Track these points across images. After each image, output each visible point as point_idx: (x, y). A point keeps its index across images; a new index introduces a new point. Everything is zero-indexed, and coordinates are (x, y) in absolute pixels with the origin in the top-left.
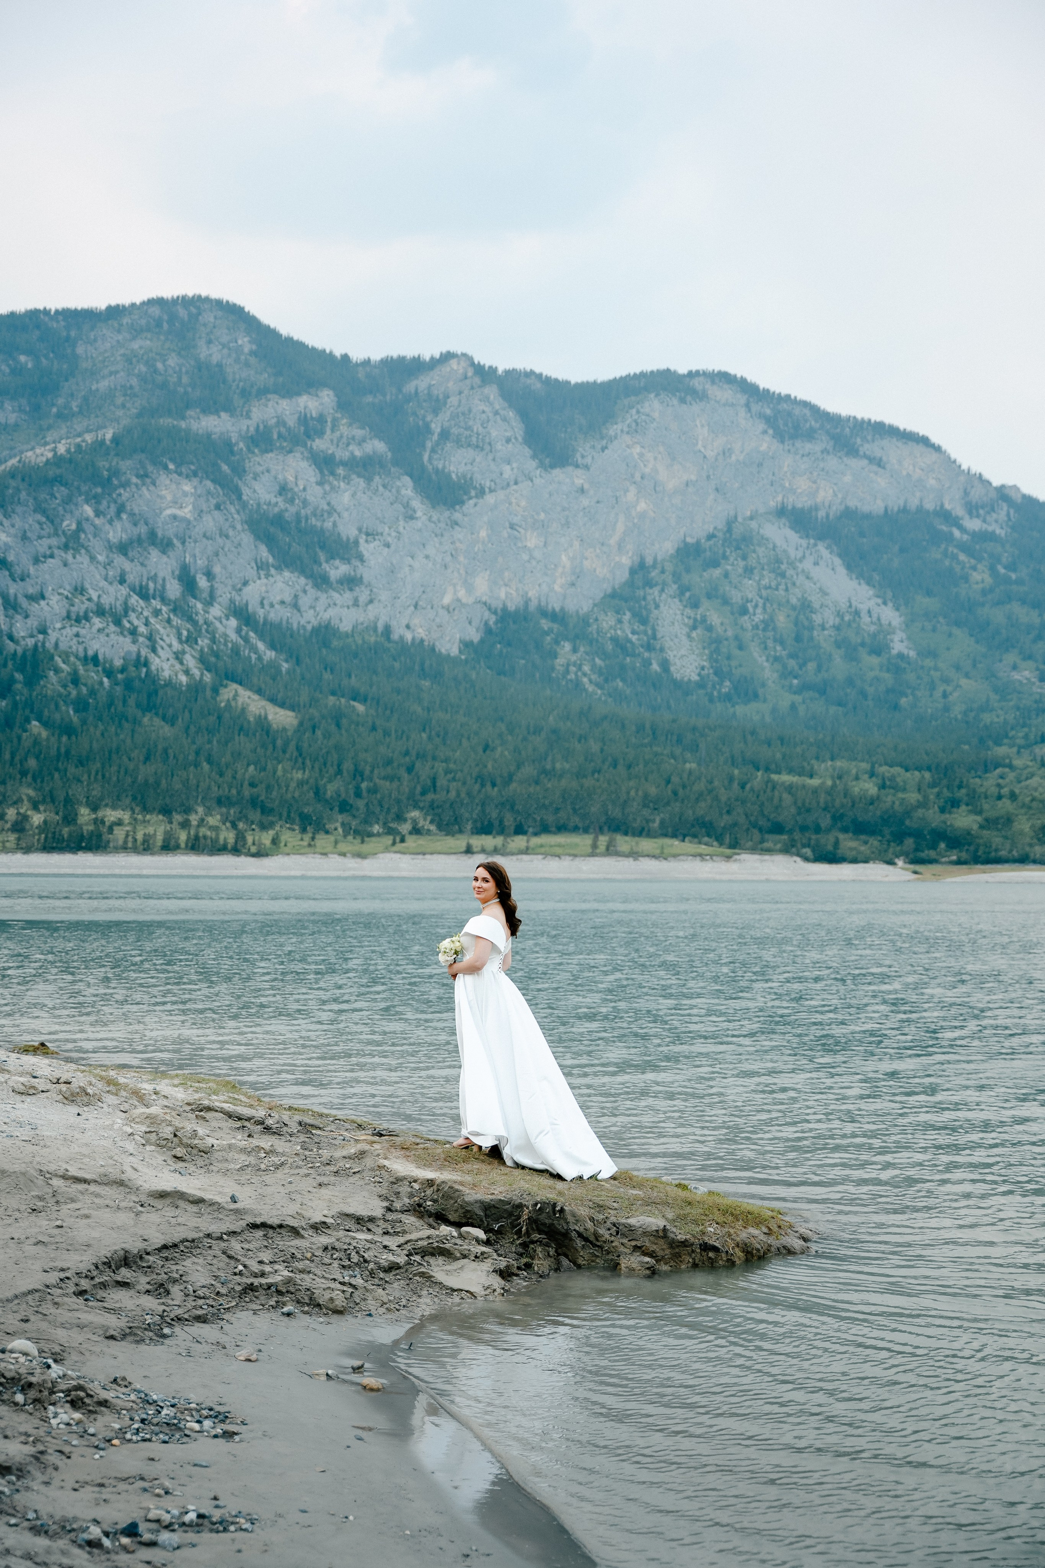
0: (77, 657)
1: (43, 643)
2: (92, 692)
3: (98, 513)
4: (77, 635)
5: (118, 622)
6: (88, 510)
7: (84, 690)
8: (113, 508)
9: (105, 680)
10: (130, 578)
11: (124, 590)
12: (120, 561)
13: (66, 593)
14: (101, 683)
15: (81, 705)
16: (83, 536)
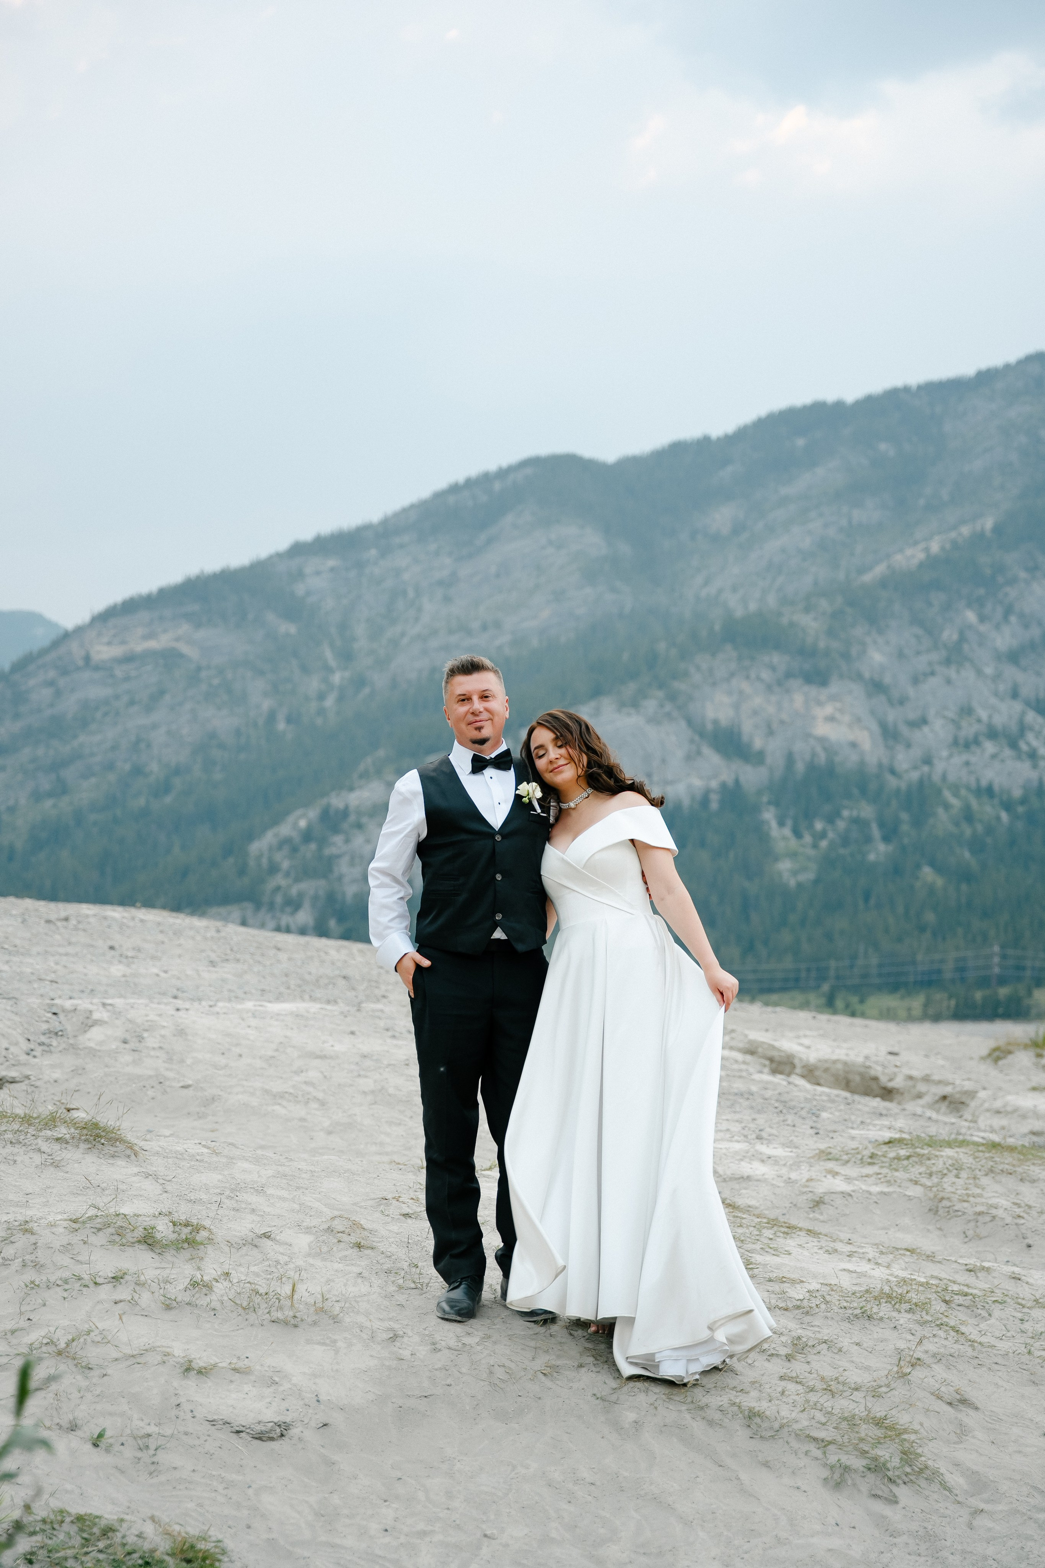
0: (968, 788)
1: (930, 776)
2: (990, 830)
3: (982, 619)
4: (967, 763)
5: (1013, 745)
6: (971, 616)
7: (979, 828)
8: (1000, 611)
9: (1004, 816)
10: (1026, 691)
11: (1017, 707)
12: (1011, 672)
13: (951, 714)
14: (998, 818)
15: (977, 846)
16: (966, 647)
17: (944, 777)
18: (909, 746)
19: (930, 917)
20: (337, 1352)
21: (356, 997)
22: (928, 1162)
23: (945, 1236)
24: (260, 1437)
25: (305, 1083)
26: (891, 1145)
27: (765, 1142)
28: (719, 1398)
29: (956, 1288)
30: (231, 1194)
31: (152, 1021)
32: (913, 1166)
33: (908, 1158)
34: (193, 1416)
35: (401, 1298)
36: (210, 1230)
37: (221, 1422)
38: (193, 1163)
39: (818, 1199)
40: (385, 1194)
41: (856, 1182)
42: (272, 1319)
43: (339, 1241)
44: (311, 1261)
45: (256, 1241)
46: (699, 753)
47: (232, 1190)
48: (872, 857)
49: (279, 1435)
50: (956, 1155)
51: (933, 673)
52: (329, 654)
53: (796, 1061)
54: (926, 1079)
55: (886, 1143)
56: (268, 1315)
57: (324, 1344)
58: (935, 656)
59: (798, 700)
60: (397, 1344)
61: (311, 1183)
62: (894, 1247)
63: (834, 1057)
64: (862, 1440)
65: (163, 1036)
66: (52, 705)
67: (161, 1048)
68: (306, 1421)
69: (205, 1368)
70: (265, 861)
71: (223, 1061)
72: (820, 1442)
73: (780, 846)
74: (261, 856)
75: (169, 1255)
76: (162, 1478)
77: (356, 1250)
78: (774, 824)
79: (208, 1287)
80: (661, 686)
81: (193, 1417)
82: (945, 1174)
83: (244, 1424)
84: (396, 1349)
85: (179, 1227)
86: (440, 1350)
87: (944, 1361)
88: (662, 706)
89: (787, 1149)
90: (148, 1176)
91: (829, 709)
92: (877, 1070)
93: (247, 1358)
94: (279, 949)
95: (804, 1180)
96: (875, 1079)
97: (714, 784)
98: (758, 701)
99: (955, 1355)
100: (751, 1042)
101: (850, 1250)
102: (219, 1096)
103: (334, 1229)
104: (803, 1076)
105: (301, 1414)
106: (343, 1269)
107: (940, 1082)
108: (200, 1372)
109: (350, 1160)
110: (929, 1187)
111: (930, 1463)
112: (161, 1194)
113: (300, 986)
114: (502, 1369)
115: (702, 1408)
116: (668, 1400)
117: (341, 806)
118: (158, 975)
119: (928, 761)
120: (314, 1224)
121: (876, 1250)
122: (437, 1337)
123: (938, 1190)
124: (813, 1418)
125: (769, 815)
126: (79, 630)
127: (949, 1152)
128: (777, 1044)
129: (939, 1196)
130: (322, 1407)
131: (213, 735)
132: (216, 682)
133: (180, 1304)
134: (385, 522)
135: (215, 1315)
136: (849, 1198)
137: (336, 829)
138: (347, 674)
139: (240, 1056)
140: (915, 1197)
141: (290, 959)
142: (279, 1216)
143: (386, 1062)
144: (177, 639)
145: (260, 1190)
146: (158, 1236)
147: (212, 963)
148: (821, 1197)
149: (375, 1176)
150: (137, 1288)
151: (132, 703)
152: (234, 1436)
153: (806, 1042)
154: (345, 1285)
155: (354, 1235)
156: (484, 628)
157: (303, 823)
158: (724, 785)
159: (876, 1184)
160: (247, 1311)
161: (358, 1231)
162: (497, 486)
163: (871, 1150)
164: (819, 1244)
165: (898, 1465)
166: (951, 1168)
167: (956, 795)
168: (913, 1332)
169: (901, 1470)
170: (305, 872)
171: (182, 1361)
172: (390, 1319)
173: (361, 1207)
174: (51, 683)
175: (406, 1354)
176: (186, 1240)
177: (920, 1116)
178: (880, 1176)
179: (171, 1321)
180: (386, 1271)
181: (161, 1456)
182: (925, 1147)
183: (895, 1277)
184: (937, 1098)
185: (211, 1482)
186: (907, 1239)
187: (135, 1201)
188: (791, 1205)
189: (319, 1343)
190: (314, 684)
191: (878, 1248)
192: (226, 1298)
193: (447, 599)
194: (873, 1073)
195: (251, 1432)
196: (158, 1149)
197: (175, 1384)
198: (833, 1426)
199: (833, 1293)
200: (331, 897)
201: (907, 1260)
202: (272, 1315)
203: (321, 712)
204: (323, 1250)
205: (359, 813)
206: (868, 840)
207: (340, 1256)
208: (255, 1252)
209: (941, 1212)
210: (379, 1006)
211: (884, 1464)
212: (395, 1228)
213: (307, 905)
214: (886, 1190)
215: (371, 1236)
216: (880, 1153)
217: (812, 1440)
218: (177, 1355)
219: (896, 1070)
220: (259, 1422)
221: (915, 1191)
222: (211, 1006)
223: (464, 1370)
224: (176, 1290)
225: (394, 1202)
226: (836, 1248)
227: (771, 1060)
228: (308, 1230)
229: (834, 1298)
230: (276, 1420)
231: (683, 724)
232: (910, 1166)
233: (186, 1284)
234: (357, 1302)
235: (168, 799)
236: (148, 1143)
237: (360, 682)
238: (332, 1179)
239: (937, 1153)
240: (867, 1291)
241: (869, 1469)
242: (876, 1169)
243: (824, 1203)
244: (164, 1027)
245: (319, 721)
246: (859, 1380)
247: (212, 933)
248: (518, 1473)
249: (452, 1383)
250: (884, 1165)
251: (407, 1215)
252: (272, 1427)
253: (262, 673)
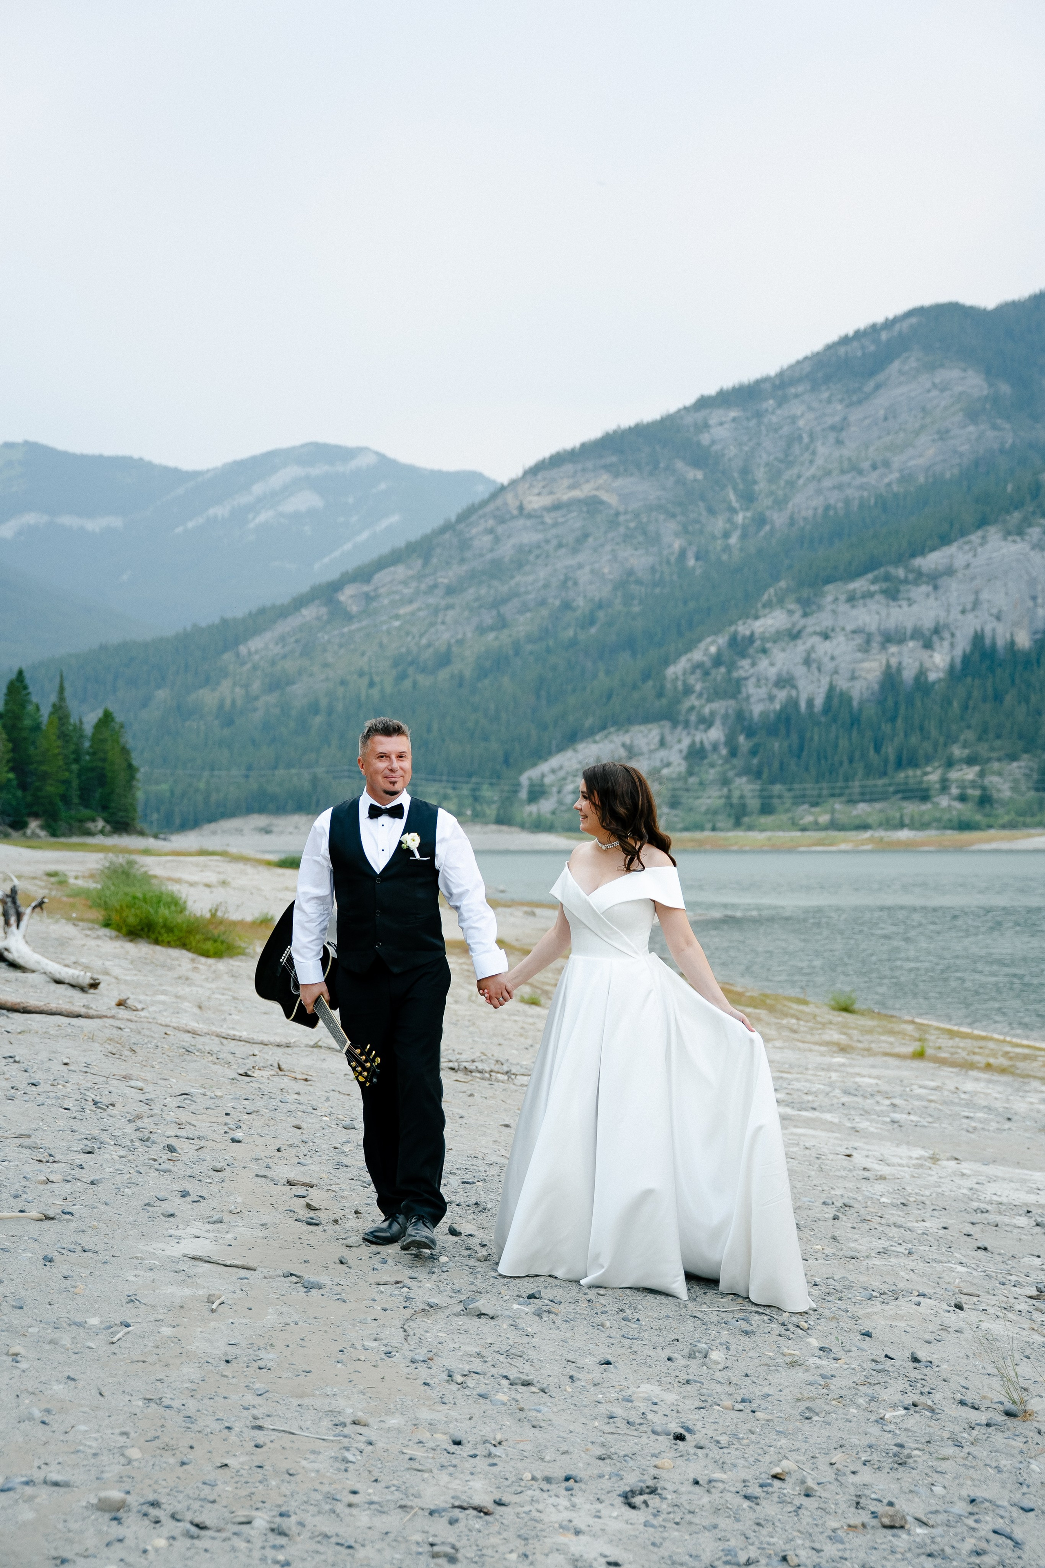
52: (732, 497)
66: (492, 550)
70: (680, 684)
74: (677, 679)
117: (748, 633)
126: (514, 483)
131: (630, 573)
132: (632, 525)
134: (782, 374)
137: (743, 655)
138: (749, 514)
144: (597, 489)
151: (560, 546)
156: (874, 467)
157: (713, 649)
162: (884, 336)
170: (716, 694)
174: (491, 531)
190: (719, 524)
193: (839, 443)
200: (740, 716)
203: (727, 549)
205: (763, 639)
213: (718, 722)
235: (593, 630)
237: (761, 521)
245: (725, 557)
253: (673, 516)
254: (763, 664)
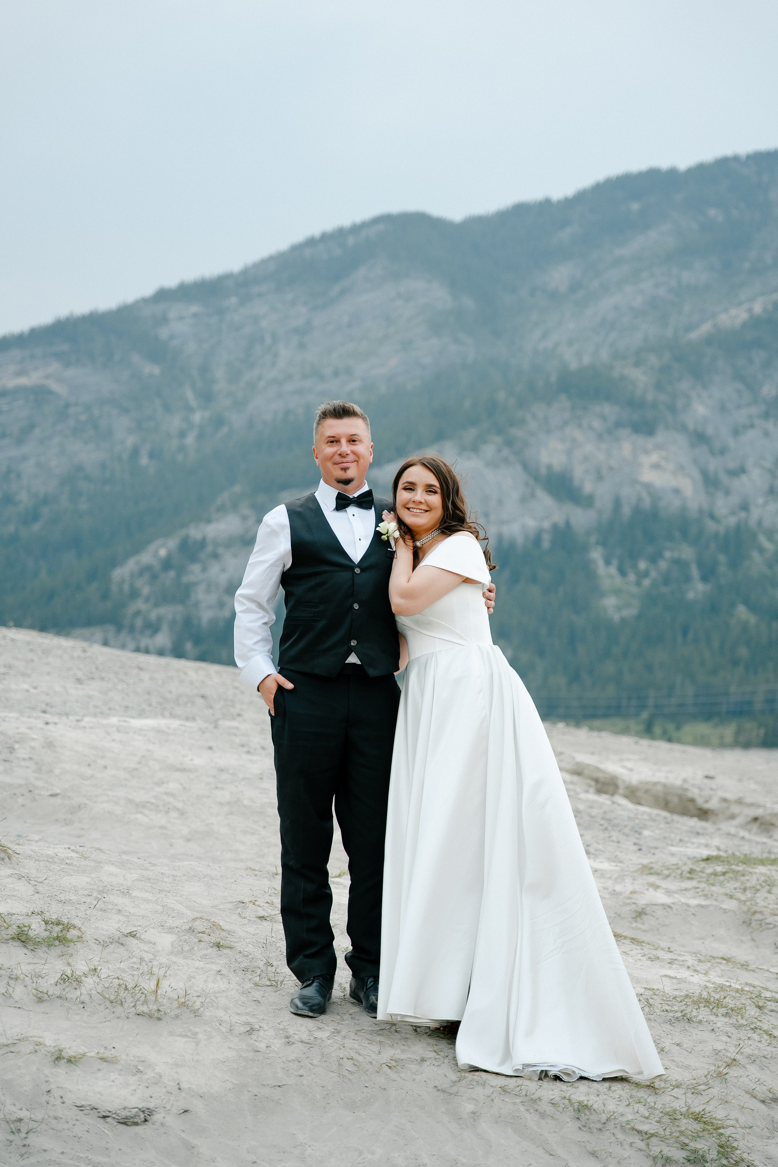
17: (760, 523)
18: (727, 493)
19: (743, 652)
20: (197, 1043)
21: (213, 715)
22: (743, 878)
23: (757, 947)
24: (125, 1122)
25: (166, 793)
26: (709, 862)
27: (592, 856)
28: (551, 1092)
29: (768, 995)
30: (98, 896)
31: (22, 733)
32: (728, 881)
33: (724, 874)
34: (62, 1101)
35: (257, 994)
36: (79, 929)
37: (88, 1108)
38: (63, 866)
39: (640, 910)
40: (241, 898)
41: (676, 896)
42: (138, 1013)
43: (200, 941)
44: (174, 959)
45: (122, 940)
46: (533, 495)
47: (100, 892)
48: (691, 595)
49: (143, 1120)
50: (768, 872)
51: (752, 426)
52: (190, 395)
53: (620, 783)
54: (739, 802)
55: (703, 860)
56: (134, 1008)
57: (185, 1036)
58: (755, 410)
59: (627, 448)
60: (254, 1037)
61: (173, 886)
62: (711, 956)
63: (655, 779)
64: (682, 1133)
65: (33, 748)
67: (31, 759)
68: (168, 1108)
69: (75, 1057)
70: (126, 587)
71: (89, 772)
72: (644, 1134)
73: (606, 584)
74: (123, 582)
75: (41, 952)
76: (33, 1160)
77: (215, 949)
78: (601, 563)
79: (79, 981)
80: (500, 432)
81: (63, 1103)
82: (758, 890)
83: (110, 1110)
84: (252, 1042)
85: (51, 926)
86: (293, 1043)
87: (758, 1062)
88: (500, 451)
89: (612, 864)
90: (20, 877)
91: (654, 458)
92: (694, 793)
93: (114, 1048)
94: (141, 669)
95: (628, 892)
96: (692, 801)
97: (546, 525)
98: (589, 448)
99: (768, 1057)
100: (578, 764)
101: (670, 958)
102: (85, 804)
103: (195, 930)
104: (626, 797)
105: (164, 1101)
106: (203, 966)
107: (752, 805)
108: (69, 1061)
109: (209, 866)
110: (744, 901)
111: (745, 1156)
112: (33, 895)
113: (161, 704)
114: (350, 1062)
115: (534, 1101)
116: (503, 1093)
117: (199, 537)
118: (28, 691)
119: (745, 507)
120: (175, 925)
121: (694, 958)
122: (291, 1031)
123: (751, 904)
124: (637, 1112)
125: (597, 555)
127: (761, 869)
128: (602, 766)
129: (752, 910)
130: (183, 1095)
131: (79, 468)
132: (83, 418)
133: (52, 997)
134: (245, 272)
135: (84, 1008)
136: (669, 910)
137: (193, 558)
139: (105, 767)
140: (730, 910)
141: (151, 679)
142: (143, 917)
143: (241, 776)
144: (47, 377)
145: (126, 893)
146: (31, 934)
147: (79, 681)
148: (643, 909)
149: (233, 881)
150: (12, 982)
152: (101, 1120)
153: (629, 764)
154: (206, 981)
155: (213, 935)
156: (336, 374)
157: (163, 552)
158: (555, 527)
159: (694, 898)
160: (114, 1004)
161: (217, 932)
162: (351, 241)
163: (690, 865)
164: (642, 952)
165: (715, 1157)
166: (764, 884)
167: (770, 539)
168: (729, 1034)
169: (718, 1162)
170: (164, 598)
171: (53, 1051)
172: (247, 1014)
173: (220, 910)
175: (262, 1046)
176: (58, 938)
177: (734, 835)
178: (698, 890)
179: (43, 1013)
180: (243, 969)
181: (32, 1139)
182: (740, 864)
183: (712, 984)
184: (749, 819)
185: (78, 1164)
186: (723, 949)
187: (9, 900)
188: (615, 915)
189: (180, 1035)
190: (175, 423)
191: (696, 957)
192: (94, 992)
193: (302, 346)
194: (690, 795)
195: (117, 1117)
196: (30, 852)
197: (47, 1071)
198: (655, 1119)
199: (655, 997)
200: (188, 622)
201: (723, 968)
202: (137, 1009)
203: (182, 448)
204: (184, 949)
205: (215, 544)
206: (688, 579)
207: (201, 954)
208: (121, 949)
209: (754, 924)
210: (235, 724)
211: (703, 1156)
212: (251, 929)
213: (165, 628)
214: (704, 903)
215: (229, 936)
216: (698, 869)
217: (636, 1133)
218: (48, 1044)
219: (712, 793)
220: (125, 1108)
221: (730, 905)
222: (78, 721)
223: (315, 1062)
224: (48, 984)
225: (251, 905)
226: (658, 955)
227: (597, 781)
228: (171, 930)
229: (656, 1002)
230: (140, 1106)
231: (519, 468)
232: (726, 881)
233: (57, 979)
234: (217, 998)
235: (36, 527)
236: (21, 847)
237: (219, 421)
238: (193, 883)
239: (751, 870)
240: (687, 996)
241: (689, 1161)
242: (693, 883)
243: (646, 914)
244: (34, 739)
245: (180, 457)
246: (680, 1079)
247: (78, 653)
248: (364, 1159)
249: (305, 1074)
250: (702, 880)
251: (262, 918)
252: (136, 1112)
253: (127, 411)
254: (214, 569)
